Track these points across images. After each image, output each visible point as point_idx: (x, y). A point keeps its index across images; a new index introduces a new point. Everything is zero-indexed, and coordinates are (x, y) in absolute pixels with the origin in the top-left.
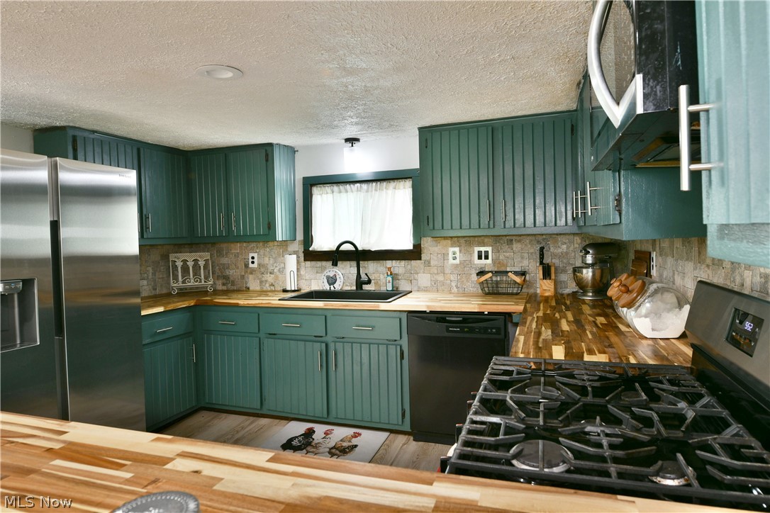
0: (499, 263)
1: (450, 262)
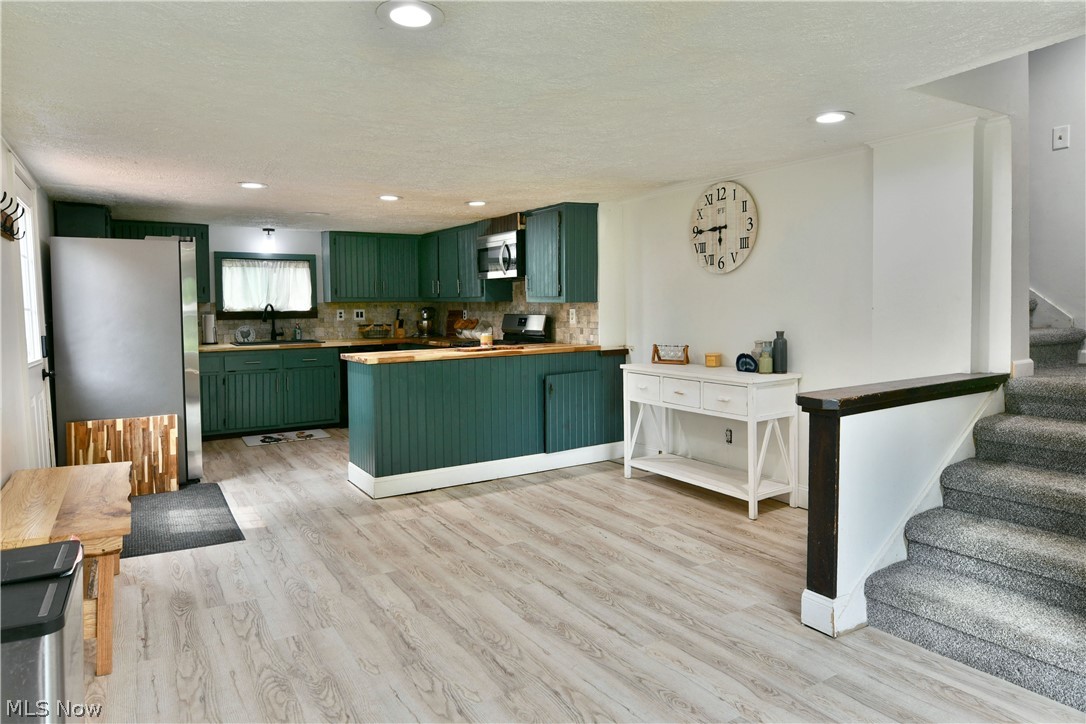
0: (370, 320)
1: (338, 319)
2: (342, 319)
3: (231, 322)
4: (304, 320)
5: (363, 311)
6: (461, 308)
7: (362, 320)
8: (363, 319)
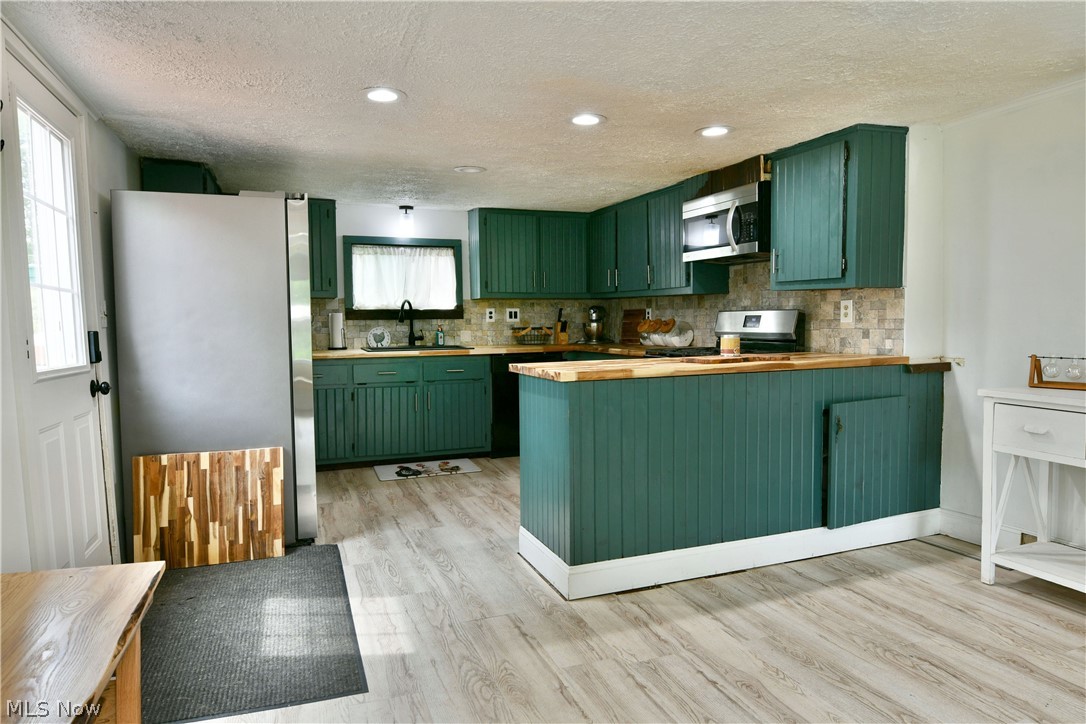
0: (525, 321)
1: (488, 320)
2: (493, 320)
3: (362, 323)
4: (447, 321)
5: (518, 310)
6: (643, 306)
7: (516, 322)
8: (518, 320)
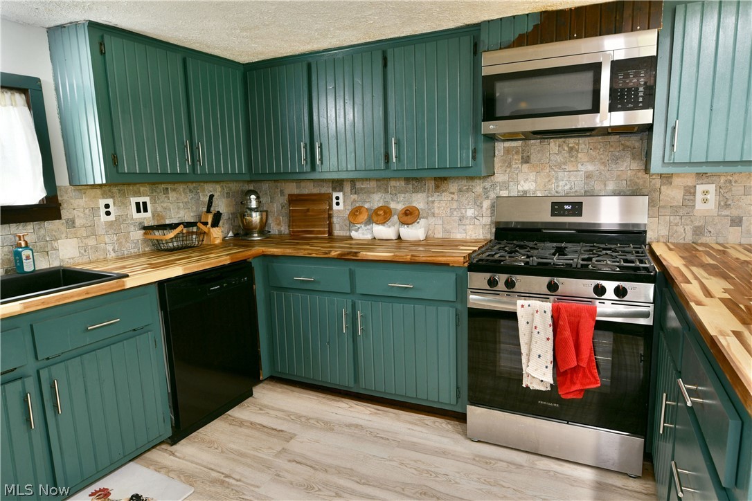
0: (158, 215)
1: (104, 218)
2: (112, 218)
4: (30, 226)
5: (147, 199)
6: (325, 189)
7: (147, 218)
8: (149, 214)
